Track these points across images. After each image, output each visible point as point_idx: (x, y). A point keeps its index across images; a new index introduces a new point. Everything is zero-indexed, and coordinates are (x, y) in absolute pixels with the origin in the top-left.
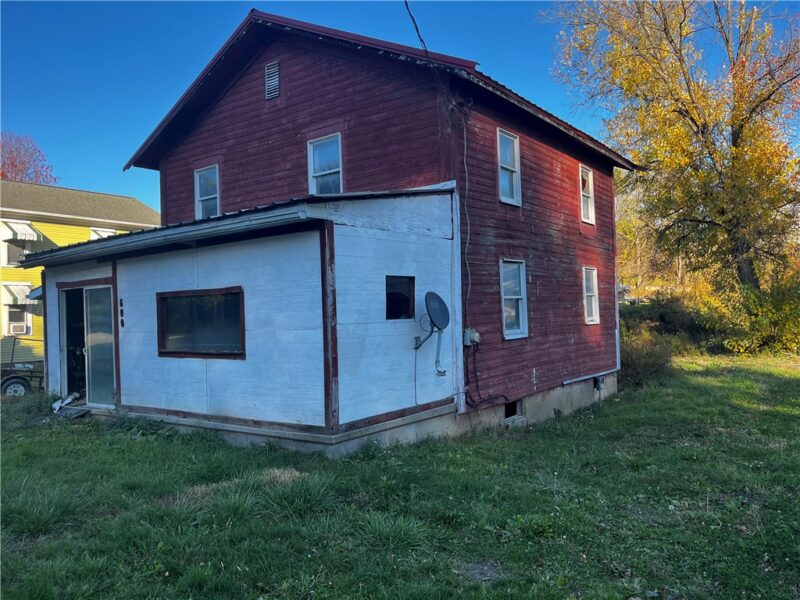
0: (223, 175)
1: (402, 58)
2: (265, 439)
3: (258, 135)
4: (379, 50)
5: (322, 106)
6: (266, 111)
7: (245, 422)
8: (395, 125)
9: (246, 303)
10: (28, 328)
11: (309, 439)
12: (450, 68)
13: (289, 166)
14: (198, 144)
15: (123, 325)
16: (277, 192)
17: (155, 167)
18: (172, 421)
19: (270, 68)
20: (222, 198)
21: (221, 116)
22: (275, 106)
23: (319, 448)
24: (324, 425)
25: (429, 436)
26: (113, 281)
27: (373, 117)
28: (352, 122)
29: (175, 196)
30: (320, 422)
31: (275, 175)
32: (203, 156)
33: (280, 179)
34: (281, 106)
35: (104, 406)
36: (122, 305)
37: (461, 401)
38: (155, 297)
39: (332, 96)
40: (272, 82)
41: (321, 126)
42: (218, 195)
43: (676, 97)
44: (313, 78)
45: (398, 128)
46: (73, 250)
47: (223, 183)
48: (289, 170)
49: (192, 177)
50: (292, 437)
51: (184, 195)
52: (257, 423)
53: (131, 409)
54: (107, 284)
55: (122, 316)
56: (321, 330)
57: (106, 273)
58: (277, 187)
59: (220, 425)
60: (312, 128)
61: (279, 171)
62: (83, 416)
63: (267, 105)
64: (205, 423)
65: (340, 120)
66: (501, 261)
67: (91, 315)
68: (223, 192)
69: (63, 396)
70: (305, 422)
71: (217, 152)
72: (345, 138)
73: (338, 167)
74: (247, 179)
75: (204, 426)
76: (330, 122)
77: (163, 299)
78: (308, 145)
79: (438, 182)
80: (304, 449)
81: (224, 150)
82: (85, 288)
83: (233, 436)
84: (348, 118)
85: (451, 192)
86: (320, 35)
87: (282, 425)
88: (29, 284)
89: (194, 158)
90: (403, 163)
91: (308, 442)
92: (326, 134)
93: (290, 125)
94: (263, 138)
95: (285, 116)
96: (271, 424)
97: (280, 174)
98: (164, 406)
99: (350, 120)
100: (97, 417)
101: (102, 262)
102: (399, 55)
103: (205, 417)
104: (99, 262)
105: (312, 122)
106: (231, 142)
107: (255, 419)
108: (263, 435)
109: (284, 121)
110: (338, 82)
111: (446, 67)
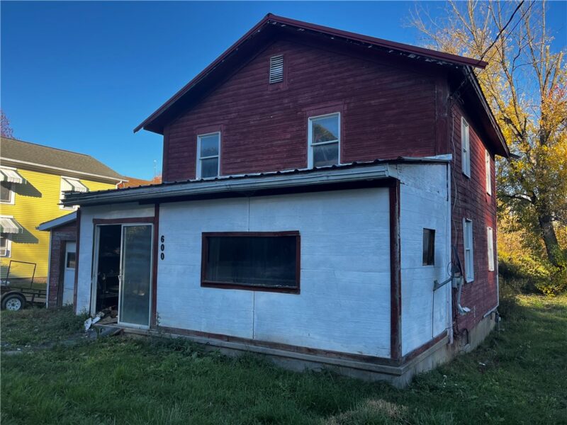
0: (224, 140)
1: (412, 56)
2: (320, 366)
3: (261, 111)
4: (389, 49)
5: (323, 92)
6: (269, 92)
7: (298, 349)
8: (393, 109)
9: (302, 246)
10: (8, 252)
11: (374, 369)
12: (457, 65)
13: (289, 136)
14: (202, 115)
15: (163, 258)
16: (276, 156)
17: (159, 131)
18: (216, 344)
19: (274, 60)
20: (223, 158)
21: (225, 94)
22: (277, 89)
23: (384, 377)
24: (389, 357)
25: (437, 364)
26: (155, 220)
27: (372, 102)
28: (352, 105)
29: (176, 155)
30: (385, 354)
31: (275, 143)
32: (207, 124)
33: (279, 146)
34: (282, 90)
35: (138, 326)
36: (163, 240)
37: (451, 333)
38: (201, 235)
39: (333, 83)
40: (277, 70)
41: (321, 106)
42: (219, 156)
43: (503, 109)
44: (316, 69)
45: (395, 111)
46: (123, 193)
47: (224, 147)
48: (288, 139)
49: (195, 141)
50: (354, 366)
51: (186, 154)
52: (310, 351)
53: (167, 330)
54: (148, 222)
55: (162, 250)
56: (389, 274)
57: (149, 213)
58: (277, 153)
59: (270, 351)
60: (311, 108)
61: (280, 140)
62: (118, 334)
63: (270, 88)
64: (252, 347)
65: (340, 103)
66: (464, 220)
67: (127, 248)
68: (223, 153)
69: (92, 315)
70: (366, 353)
71: (219, 123)
72: (343, 116)
73: (337, 139)
74: (247, 144)
75: (252, 350)
76: (330, 104)
77: (208, 238)
78: (309, 120)
79: (435, 155)
80: (366, 378)
81: (227, 121)
82: (123, 225)
83: (283, 360)
84: (348, 101)
85: (446, 163)
86: (332, 36)
87: (340, 354)
88: (12, 217)
89: (197, 126)
90: (399, 138)
91: (371, 371)
92: (326, 113)
93: (291, 104)
94: (264, 113)
95: (287, 97)
96: (327, 353)
97: (279, 142)
98: (203, 330)
99: (348, 103)
100: (129, 336)
101: (143, 204)
102: (409, 54)
103: (251, 342)
104: (140, 204)
105: (313, 103)
106: (233, 115)
107: (310, 347)
108: (319, 362)
109: (286, 101)
110: (340, 73)
111: (455, 65)
